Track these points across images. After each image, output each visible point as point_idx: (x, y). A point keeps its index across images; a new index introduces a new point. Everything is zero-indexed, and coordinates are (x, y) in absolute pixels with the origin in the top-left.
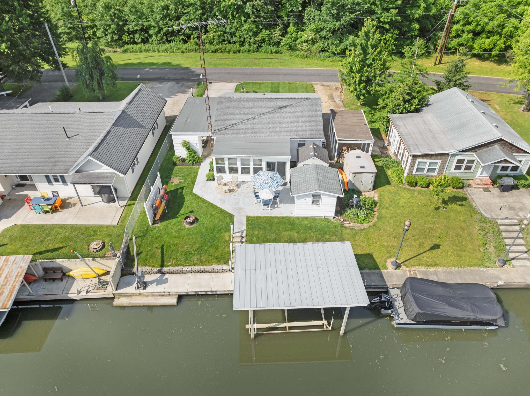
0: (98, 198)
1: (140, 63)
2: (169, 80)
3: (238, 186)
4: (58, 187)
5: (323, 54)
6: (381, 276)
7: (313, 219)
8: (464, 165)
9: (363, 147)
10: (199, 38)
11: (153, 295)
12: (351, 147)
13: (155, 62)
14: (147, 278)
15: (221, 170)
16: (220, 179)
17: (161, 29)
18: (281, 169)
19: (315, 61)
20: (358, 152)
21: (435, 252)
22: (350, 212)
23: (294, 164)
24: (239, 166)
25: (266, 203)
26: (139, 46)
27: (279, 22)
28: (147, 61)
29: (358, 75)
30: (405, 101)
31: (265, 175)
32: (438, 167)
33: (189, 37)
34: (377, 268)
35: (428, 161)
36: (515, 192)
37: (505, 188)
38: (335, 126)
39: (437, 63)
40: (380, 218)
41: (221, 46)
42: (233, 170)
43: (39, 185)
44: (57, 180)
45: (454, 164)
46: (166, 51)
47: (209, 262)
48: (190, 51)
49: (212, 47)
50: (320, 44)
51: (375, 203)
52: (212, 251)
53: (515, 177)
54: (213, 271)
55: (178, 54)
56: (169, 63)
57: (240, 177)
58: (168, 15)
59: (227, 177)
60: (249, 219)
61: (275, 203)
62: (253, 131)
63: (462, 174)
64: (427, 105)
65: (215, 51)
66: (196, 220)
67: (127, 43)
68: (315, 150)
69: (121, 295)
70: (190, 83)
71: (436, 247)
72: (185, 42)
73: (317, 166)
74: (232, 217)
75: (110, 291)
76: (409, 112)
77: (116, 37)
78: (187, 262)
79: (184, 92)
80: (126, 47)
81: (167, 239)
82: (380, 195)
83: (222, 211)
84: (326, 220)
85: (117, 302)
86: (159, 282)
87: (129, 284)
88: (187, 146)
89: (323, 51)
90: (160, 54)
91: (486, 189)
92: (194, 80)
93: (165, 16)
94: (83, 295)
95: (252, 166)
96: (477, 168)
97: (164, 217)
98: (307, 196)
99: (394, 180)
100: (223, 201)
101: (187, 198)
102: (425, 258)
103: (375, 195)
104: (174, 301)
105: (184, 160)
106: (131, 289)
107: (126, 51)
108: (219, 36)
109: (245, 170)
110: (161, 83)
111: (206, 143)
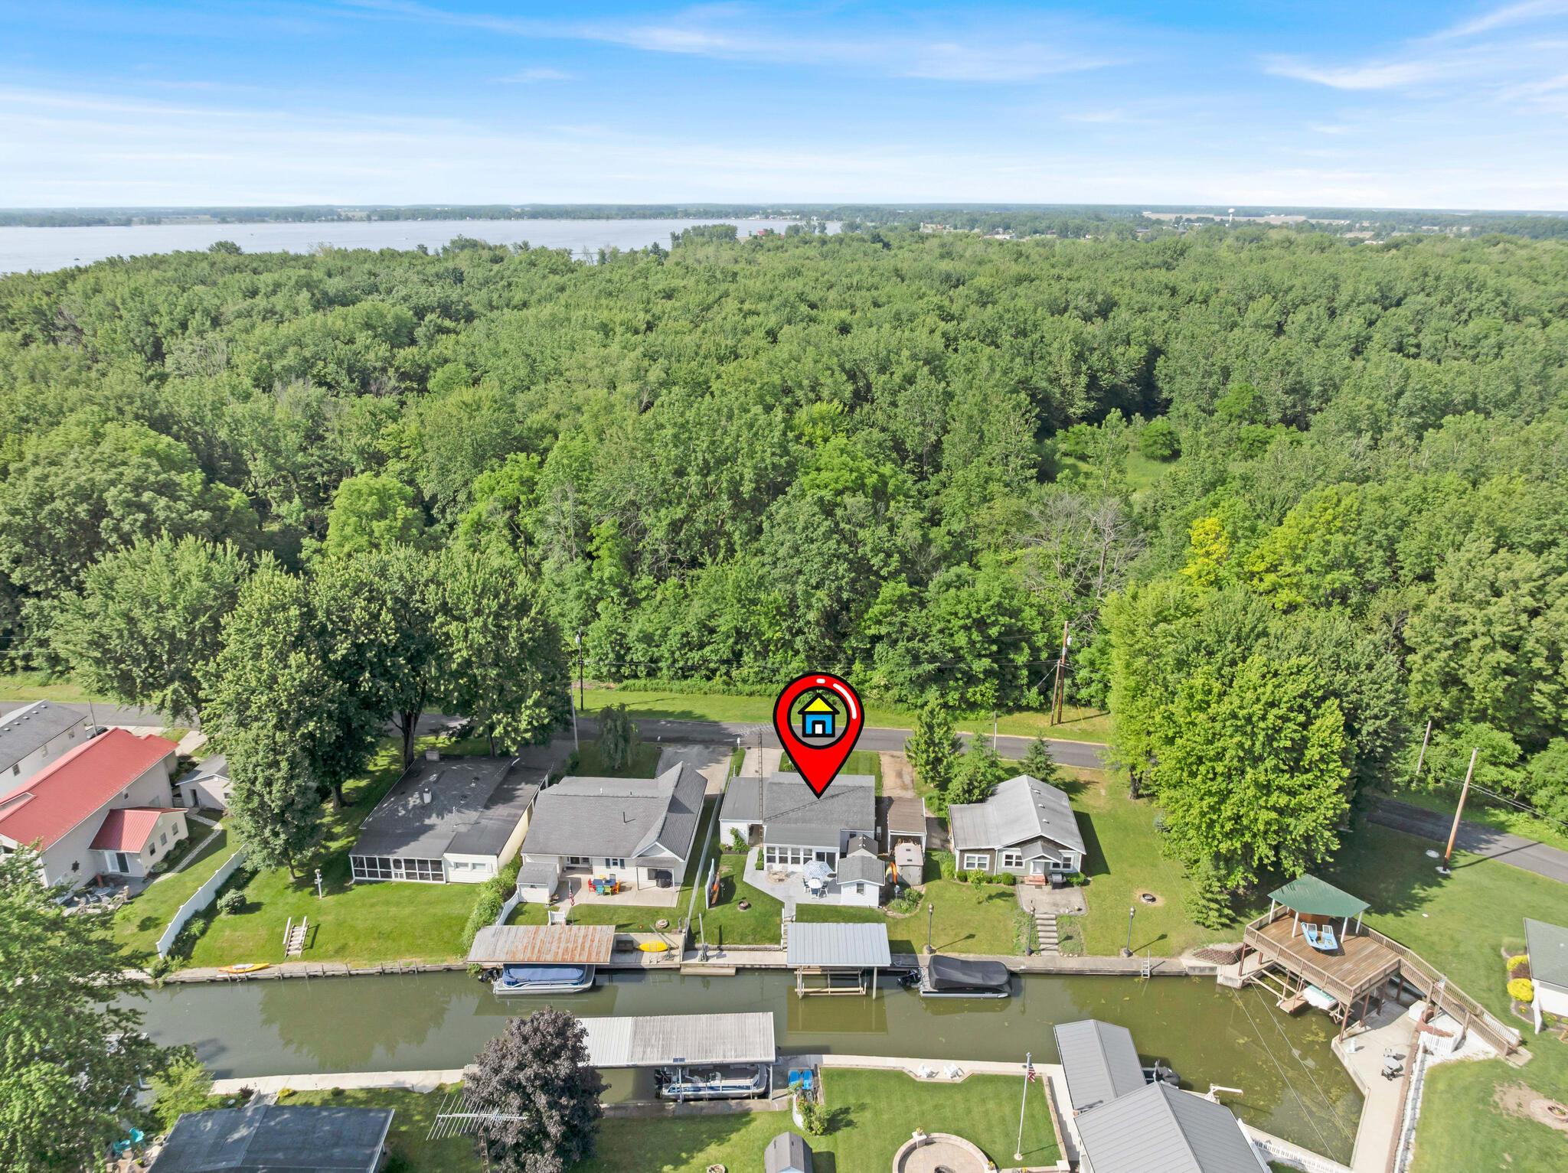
0: (654, 883)
1: (650, 712)
2: (694, 742)
3: (788, 876)
4: (616, 870)
5: (900, 705)
6: (916, 959)
7: (859, 908)
8: (1014, 860)
9: (917, 840)
10: (727, 674)
11: (714, 966)
12: (906, 839)
13: (671, 709)
14: (709, 953)
15: (771, 860)
16: (770, 868)
17: (675, 661)
18: (831, 859)
19: (889, 715)
20: (910, 845)
21: (969, 941)
22: (894, 903)
23: (843, 855)
24: (789, 855)
25: (815, 891)
26: (643, 682)
27: (841, 656)
28: (659, 707)
29: (925, 756)
30: (965, 792)
31: (815, 865)
32: (987, 862)
33: (714, 671)
34: (913, 952)
35: (977, 856)
36: (1067, 890)
37: (1057, 886)
38: (891, 815)
39: (1055, 721)
40: (922, 909)
41: (758, 687)
42: (783, 860)
43: (595, 868)
44: (615, 864)
45: (1004, 860)
46: (682, 691)
47: (761, 942)
48: (715, 692)
49: (747, 688)
50: (894, 692)
51: (920, 896)
52: (764, 932)
53: (1063, 875)
54: (766, 950)
55: (698, 695)
56: (690, 712)
57: (790, 867)
58: (689, 643)
59: (777, 866)
60: (798, 906)
61: (823, 893)
62: (804, 821)
63: (1013, 870)
64: (992, 794)
65: (751, 694)
66: (749, 906)
67: (627, 678)
68: (864, 842)
69: (686, 965)
70: (723, 749)
71: (971, 936)
72: (709, 679)
73: (863, 857)
74: (782, 904)
75: (677, 961)
76: (970, 802)
77: (613, 670)
78: (742, 941)
79: (718, 762)
80: (626, 682)
81: (723, 921)
82: (928, 889)
83: (773, 899)
84: (871, 909)
85: (684, 971)
86: (718, 957)
87: (694, 957)
88: (736, 834)
89: (900, 700)
90: (673, 695)
91: (1039, 887)
92: (727, 744)
93: (683, 646)
94: (654, 965)
95: (802, 856)
96: (1028, 863)
97: (720, 902)
98: (851, 884)
99: (945, 874)
100: (773, 889)
101: (738, 886)
102: (959, 945)
103: (923, 889)
104: (733, 971)
105: (730, 848)
106: (696, 961)
107: (624, 689)
108: (756, 673)
109: (796, 861)
110: (685, 746)
111: (754, 830)
